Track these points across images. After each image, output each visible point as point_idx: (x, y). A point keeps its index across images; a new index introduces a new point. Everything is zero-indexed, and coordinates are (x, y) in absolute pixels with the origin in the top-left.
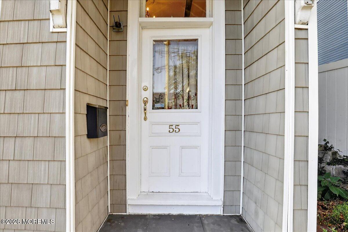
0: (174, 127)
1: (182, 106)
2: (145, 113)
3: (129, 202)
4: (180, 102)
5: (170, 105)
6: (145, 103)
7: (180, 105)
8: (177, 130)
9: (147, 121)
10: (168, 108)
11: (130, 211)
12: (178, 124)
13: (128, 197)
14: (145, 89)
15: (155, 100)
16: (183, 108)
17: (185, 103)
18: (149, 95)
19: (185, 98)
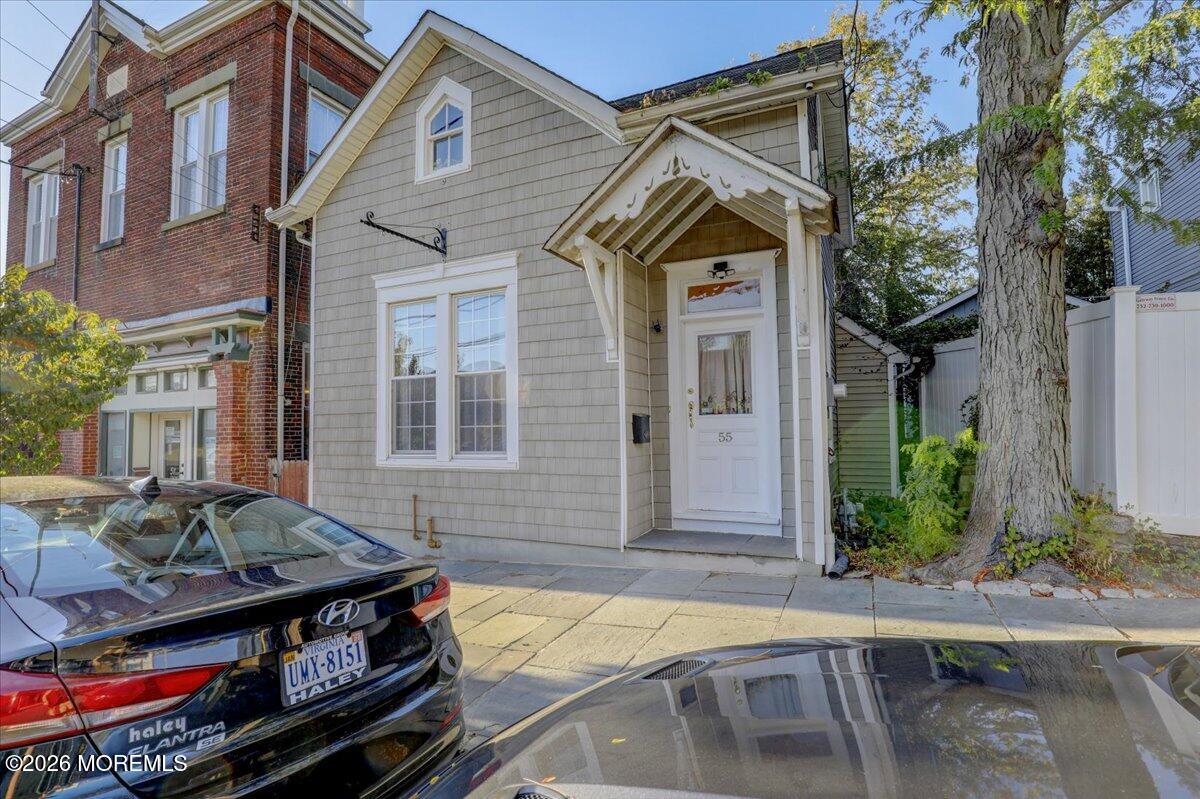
0: (725, 434)
1: (736, 409)
2: (691, 419)
3: (674, 516)
4: (733, 405)
5: (721, 409)
6: (691, 407)
7: (733, 409)
8: (729, 439)
9: (694, 428)
10: (719, 413)
11: (676, 526)
12: (729, 431)
13: (674, 511)
14: (690, 391)
15: (703, 405)
16: (737, 412)
17: (740, 407)
18: (694, 398)
19: (739, 400)
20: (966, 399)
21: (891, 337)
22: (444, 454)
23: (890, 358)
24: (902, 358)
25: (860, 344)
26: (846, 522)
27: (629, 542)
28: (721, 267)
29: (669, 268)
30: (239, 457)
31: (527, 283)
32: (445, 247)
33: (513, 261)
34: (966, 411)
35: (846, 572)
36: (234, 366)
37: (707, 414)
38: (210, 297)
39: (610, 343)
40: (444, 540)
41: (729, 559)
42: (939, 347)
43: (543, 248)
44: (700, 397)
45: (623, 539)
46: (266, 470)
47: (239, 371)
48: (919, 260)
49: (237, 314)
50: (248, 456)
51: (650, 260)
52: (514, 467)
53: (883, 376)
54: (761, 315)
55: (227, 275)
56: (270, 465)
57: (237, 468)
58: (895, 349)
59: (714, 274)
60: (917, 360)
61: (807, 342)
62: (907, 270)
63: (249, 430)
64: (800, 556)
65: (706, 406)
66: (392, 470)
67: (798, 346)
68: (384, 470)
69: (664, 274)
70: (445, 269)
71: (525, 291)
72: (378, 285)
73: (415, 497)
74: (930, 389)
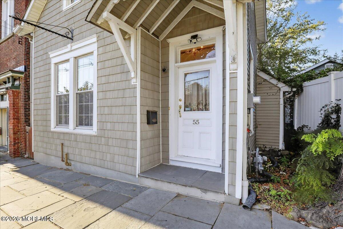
0: (196, 121)
1: (202, 109)
2: (180, 113)
3: (170, 158)
4: (201, 107)
5: (195, 109)
6: (180, 108)
7: (201, 109)
8: (198, 123)
9: (181, 117)
10: (194, 111)
11: (171, 163)
12: (198, 119)
13: (170, 156)
14: (180, 100)
15: (186, 106)
16: (202, 110)
17: (204, 108)
18: (182, 103)
19: (204, 104)
20: (323, 106)
21: (283, 79)
22: (71, 127)
23: (281, 89)
24: (287, 89)
25: (267, 83)
26: (257, 167)
27: (141, 173)
28: (195, 37)
29: (171, 41)
30: (17, 125)
31: (101, 49)
32: (73, 37)
33: (95, 39)
34: (323, 112)
35: (254, 204)
36: (13, 91)
37: (188, 111)
38: (10, 67)
39: (133, 75)
40: (72, 163)
41: (188, 188)
42: (306, 84)
43: (86, 20)
44: (185, 103)
45: (138, 171)
46: (25, 130)
47: (15, 93)
48: (291, 60)
49: (10, 72)
50: (20, 125)
51: (162, 37)
52: (94, 134)
53: (278, 97)
54: (215, 61)
55: (14, 58)
56: (26, 128)
57: (16, 129)
58: (284, 85)
59: (191, 41)
60: (294, 89)
61: (235, 68)
62: (286, 63)
63: (20, 115)
64: (226, 192)
65: (188, 107)
66: (55, 132)
67: (230, 70)
68: (53, 132)
69: (168, 44)
70: (71, 46)
71: (100, 53)
72: (51, 56)
73: (62, 144)
74: (299, 103)
